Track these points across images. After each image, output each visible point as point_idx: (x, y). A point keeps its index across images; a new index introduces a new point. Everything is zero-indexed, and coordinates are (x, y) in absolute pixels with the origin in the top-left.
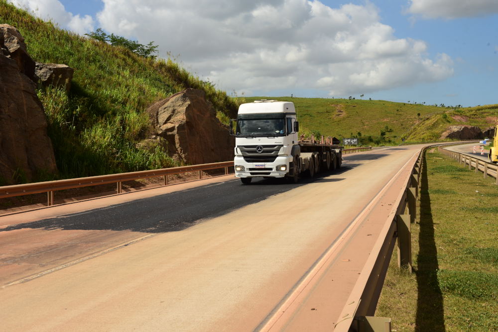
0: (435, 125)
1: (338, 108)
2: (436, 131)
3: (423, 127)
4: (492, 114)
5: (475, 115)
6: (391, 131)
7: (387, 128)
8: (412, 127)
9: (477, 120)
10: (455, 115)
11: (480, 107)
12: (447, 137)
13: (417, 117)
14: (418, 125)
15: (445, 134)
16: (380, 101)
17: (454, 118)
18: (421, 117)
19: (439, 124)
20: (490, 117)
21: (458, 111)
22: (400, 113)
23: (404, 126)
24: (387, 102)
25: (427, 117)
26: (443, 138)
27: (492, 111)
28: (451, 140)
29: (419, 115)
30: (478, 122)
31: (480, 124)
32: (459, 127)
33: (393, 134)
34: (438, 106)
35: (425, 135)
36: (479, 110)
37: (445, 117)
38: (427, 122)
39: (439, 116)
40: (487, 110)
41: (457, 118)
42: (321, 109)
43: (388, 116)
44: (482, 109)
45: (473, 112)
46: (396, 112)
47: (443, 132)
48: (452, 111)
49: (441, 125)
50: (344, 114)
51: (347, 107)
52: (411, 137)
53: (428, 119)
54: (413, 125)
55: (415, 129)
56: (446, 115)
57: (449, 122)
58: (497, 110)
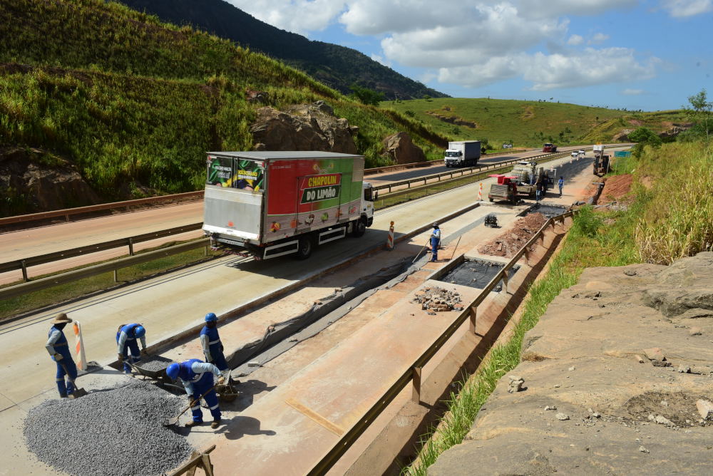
0: (610, 128)
1: (528, 109)
2: (610, 133)
3: (599, 129)
4: (668, 119)
5: (651, 119)
6: (570, 132)
7: (567, 129)
8: (590, 129)
9: (652, 124)
10: (631, 119)
12: (618, 139)
13: (596, 120)
14: (595, 128)
15: (617, 136)
16: (567, 104)
17: (630, 122)
18: (599, 120)
19: (614, 127)
20: (665, 122)
21: (636, 116)
22: (583, 116)
23: (582, 128)
25: (605, 120)
26: (614, 140)
27: (669, 116)
28: (621, 142)
29: (597, 118)
30: (653, 126)
31: (654, 128)
32: (631, 130)
33: (571, 135)
34: (621, 110)
35: (599, 136)
36: (657, 115)
37: (621, 121)
38: (604, 125)
39: (615, 120)
40: (665, 116)
41: (633, 122)
42: (513, 110)
43: (570, 119)
44: (660, 114)
45: (651, 117)
46: (578, 115)
47: (616, 134)
48: (631, 115)
49: (615, 129)
50: (532, 116)
51: (535, 109)
52: (587, 137)
53: (605, 122)
54: (590, 127)
55: (591, 131)
56: (622, 118)
57: (624, 125)
58: (674, 115)
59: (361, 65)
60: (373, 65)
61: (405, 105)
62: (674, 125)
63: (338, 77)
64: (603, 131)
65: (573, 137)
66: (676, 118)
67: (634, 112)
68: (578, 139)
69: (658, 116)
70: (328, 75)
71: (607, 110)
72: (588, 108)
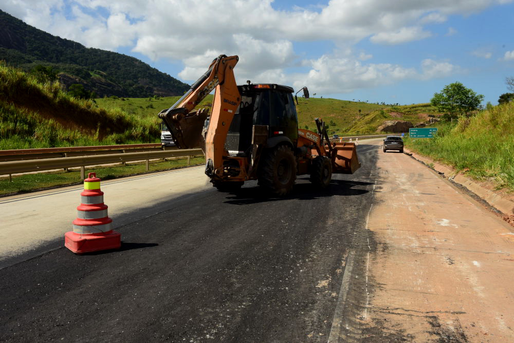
0: (372, 120)
2: (373, 125)
3: (363, 122)
4: (424, 111)
5: (409, 112)
6: (334, 125)
7: (331, 122)
8: (354, 122)
9: (411, 116)
10: (391, 111)
11: (414, 106)
12: (382, 130)
13: (358, 113)
14: (359, 120)
15: (381, 128)
16: (330, 99)
17: (390, 114)
18: (361, 113)
20: (421, 113)
21: (395, 109)
22: (346, 109)
23: (346, 121)
24: (336, 100)
25: (367, 113)
26: (378, 131)
27: (424, 109)
28: (385, 133)
29: (360, 111)
30: (411, 118)
31: (413, 119)
32: (393, 122)
33: (336, 128)
34: (380, 104)
35: (364, 128)
36: (413, 107)
37: (382, 113)
38: (367, 117)
39: (377, 113)
40: (420, 108)
41: (393, 114)
43: (333, 112)
44: (415, 107)
45: (408, 110)
46: (341, 109)
47: (379, 126)
48: (390, 108)
49: (378, 120)
52: (352, 130)
53: (367, 115)
54: (354, 120)
55: (356, 123)
56: (383, 111)
57: (385, 117)
58: (428, 108)
59: (139, 72)
60: (151, 72)
61: (163, 102)
62: (430, 116)
63: (114, 82)
64: (367, 123)
65: (338, 130)
66: (430, 110)
67: (392, 106)
68: (343, 132)
69: (414, 109)
70: (103, 80)
71: (366, 103)
72: (350, 102)
